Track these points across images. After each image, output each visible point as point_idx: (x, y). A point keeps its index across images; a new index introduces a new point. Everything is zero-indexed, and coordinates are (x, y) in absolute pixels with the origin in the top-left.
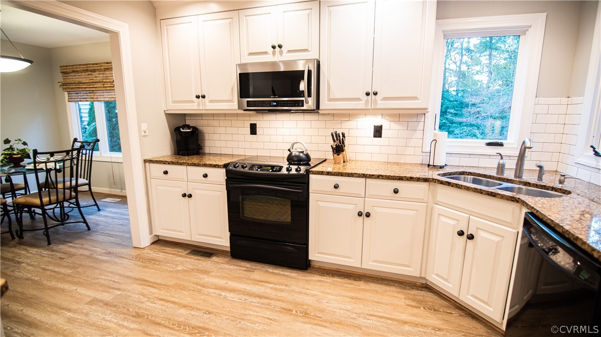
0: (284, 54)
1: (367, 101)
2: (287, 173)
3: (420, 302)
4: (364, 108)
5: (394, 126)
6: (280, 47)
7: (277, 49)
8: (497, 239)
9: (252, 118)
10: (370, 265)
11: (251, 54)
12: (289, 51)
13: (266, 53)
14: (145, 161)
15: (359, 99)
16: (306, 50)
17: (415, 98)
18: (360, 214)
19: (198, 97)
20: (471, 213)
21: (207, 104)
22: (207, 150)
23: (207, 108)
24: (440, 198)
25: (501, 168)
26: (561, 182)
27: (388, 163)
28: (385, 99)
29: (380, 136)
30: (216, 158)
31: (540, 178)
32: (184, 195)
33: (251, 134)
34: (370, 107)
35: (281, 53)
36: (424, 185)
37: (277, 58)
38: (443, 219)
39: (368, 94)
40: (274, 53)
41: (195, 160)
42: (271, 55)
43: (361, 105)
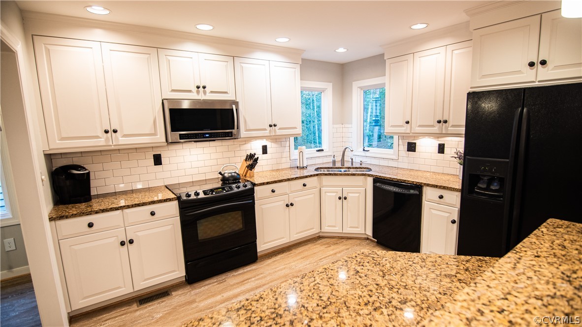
0: (207, 94)
1: (270, 131)
3: (328, 244)
4: (269, 135)
5: (274, 145)
6: (204, 87)
7: (201, 89)
8: (357, 195)
10: (296, 237)
11: (173, 91)
12: (212, 92)
13: (190, 91)
14: (51, 220)
15: (265, 130)
16: (226, 93)
17: (295, 128)
18: (287, 206)
19: (107, 132)
20: (342, 186)
22: (93, 192)
23: (120, 143)
24: (324, 183)
25: (334, 162)
26: (361, 164)
27: (273, 170)
28: (281, 129)
29: (266, 153)
31: (352, 164)
32: (123, 243)
33: (155, 165)
34: (272, 135)
35: (205, 93)
36: (316, 178)
37: (202, 97)
38: (328, 194)
40: (198, 92)
42: (195, 94)
43: (267, 133)
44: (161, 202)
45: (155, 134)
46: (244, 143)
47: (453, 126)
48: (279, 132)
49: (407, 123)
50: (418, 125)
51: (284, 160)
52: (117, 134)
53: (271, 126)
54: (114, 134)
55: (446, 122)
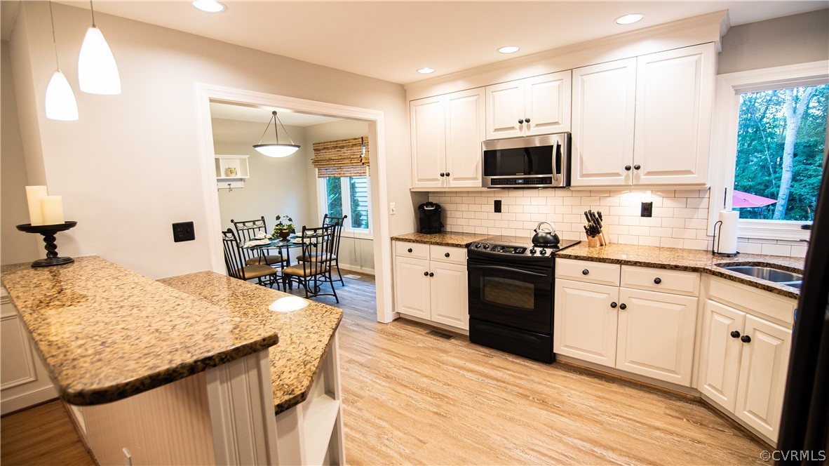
0: (532, 129)
1: (627, 177)
2: (530, 255)
4: (624, 184)
5: (668, 203)
6: (528, 121)
7: (525, 124)
8: (776, 342)
9: (496, 196)
11: (496, 130)
12: (537, 125)
13: (513, 128)
14: (392, 239)
15: (617, 174)
16: (556, 123)
17: (689, 172)
18: (614, 305)
19: (442, 175)
20: (748, 311)
21: (452, 182)
22: (448, 229)
23: (451, 186)
24: (712, 293)
27: (660, 248)
28: (649, 173)
29: (650, 215)
30: (457, 237)
32: (426, 274)
33: (495, 212)
34: (631, 183)
35: (529, 128)
36: (695, 276)
37: (525, 133)
38: (717, 317)
39: (628, 168)
40: (521, 128)
41: (437, 238)
42: (518, 130)
43: (620, 180)
44: (454, 246)
45: (476, 179)
46: (608, 195)
51: (689, 234)
54: (447, 178)
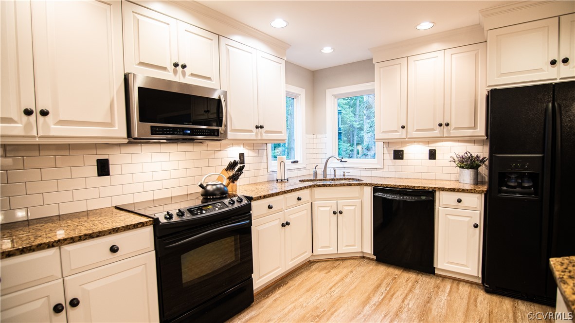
0: (187, 76)
1: (257, 133)
4: (255, 138)
5: (251, 153)
6: (184, 67)
7: (179, 68)
8: (353, 208)
9: (99, 152)
10: (290, 265)
11: (142, 64)
12: (192, 75)
13: (165, 69)
15: (251, 131)
16: (209, 78)
18: (283, 225)
19: (29, 112)
20: (337, 199)
24: (315, 197)
25: (316, 174)
26: (344, 176)
28: (268, 132)
29: (244, 163)
31: (335, 175)
32: (59, 309)
33: (99, 175)
34: (258, 138)
35: (184, 74)
36: (307, 190)
37: (178, 78)
38: (322, 209)
40: (175, 72)
42: (172, 74)
43: (252, 136)
44: (129, 229)
45: (110, 124)
47: (456, 129)
48: (266, 136)
49: (403, 127)
50: (415, 130)
51: (261, 172)
52: (47, 118)
53: (257, 127)
54: (41, 118)
55: (447, 125)
